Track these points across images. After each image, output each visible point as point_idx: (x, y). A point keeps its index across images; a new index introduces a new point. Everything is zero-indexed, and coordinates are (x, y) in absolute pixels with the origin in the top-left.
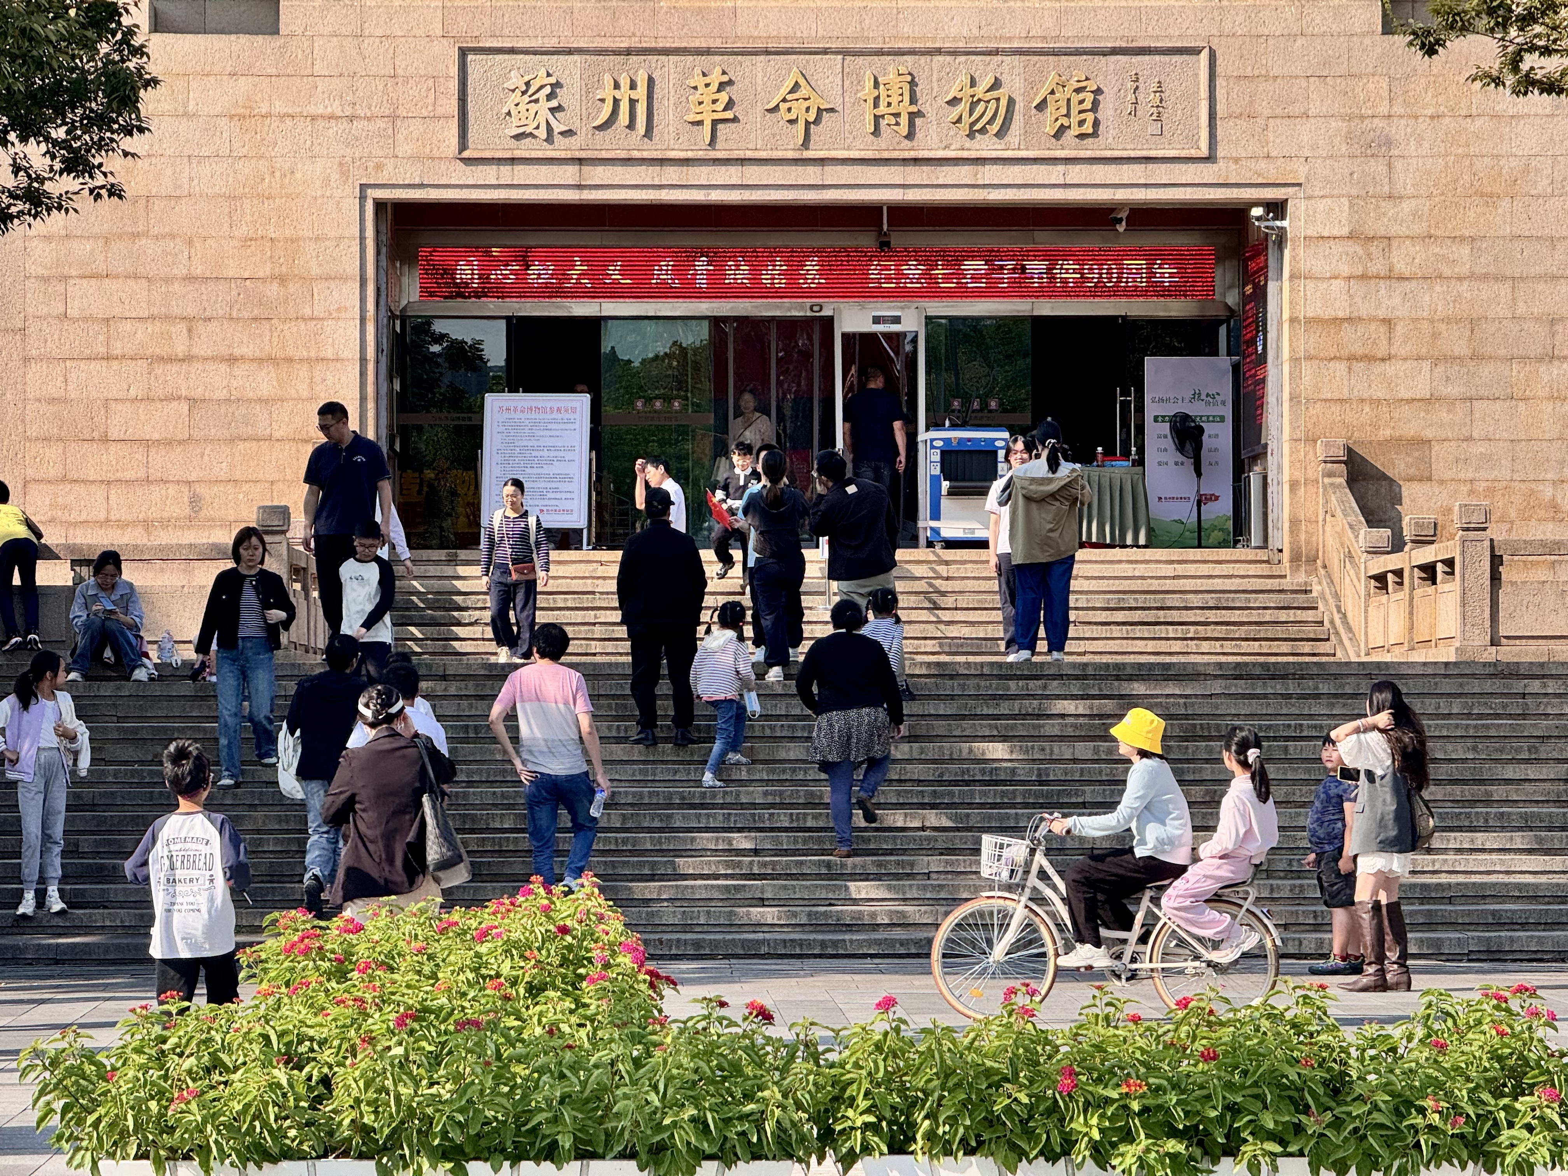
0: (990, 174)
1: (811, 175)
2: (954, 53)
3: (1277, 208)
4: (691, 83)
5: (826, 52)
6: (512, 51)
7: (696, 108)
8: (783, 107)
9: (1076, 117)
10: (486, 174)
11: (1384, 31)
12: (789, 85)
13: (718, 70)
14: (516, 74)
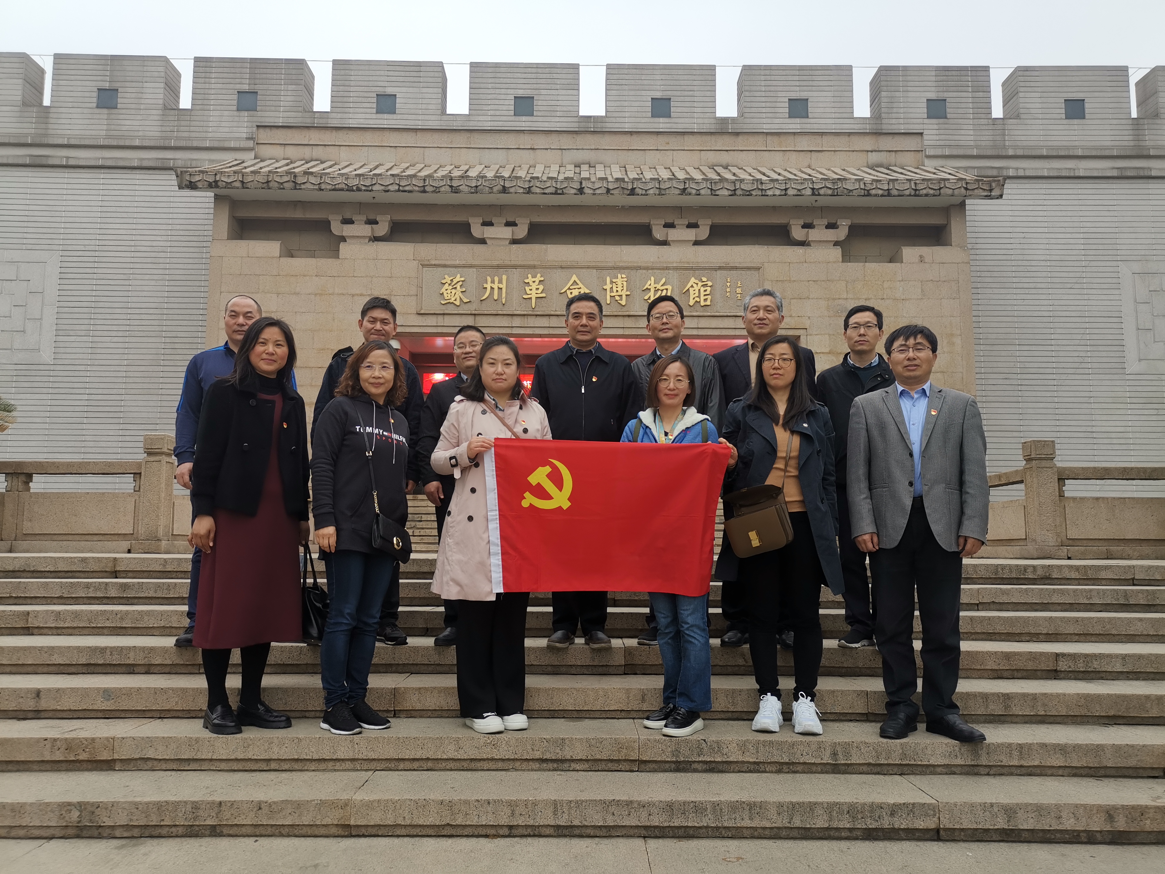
2: (647, 268)
4: (526, 281)
5: (588, 267)
6: (445, 266)
7: (528, 292)
8: (568, 292)
9: (702, 298)
10: (431, 321)
11: (843, 261)
12: (571, 282)
13: (539, 275)
14: (446, 276)
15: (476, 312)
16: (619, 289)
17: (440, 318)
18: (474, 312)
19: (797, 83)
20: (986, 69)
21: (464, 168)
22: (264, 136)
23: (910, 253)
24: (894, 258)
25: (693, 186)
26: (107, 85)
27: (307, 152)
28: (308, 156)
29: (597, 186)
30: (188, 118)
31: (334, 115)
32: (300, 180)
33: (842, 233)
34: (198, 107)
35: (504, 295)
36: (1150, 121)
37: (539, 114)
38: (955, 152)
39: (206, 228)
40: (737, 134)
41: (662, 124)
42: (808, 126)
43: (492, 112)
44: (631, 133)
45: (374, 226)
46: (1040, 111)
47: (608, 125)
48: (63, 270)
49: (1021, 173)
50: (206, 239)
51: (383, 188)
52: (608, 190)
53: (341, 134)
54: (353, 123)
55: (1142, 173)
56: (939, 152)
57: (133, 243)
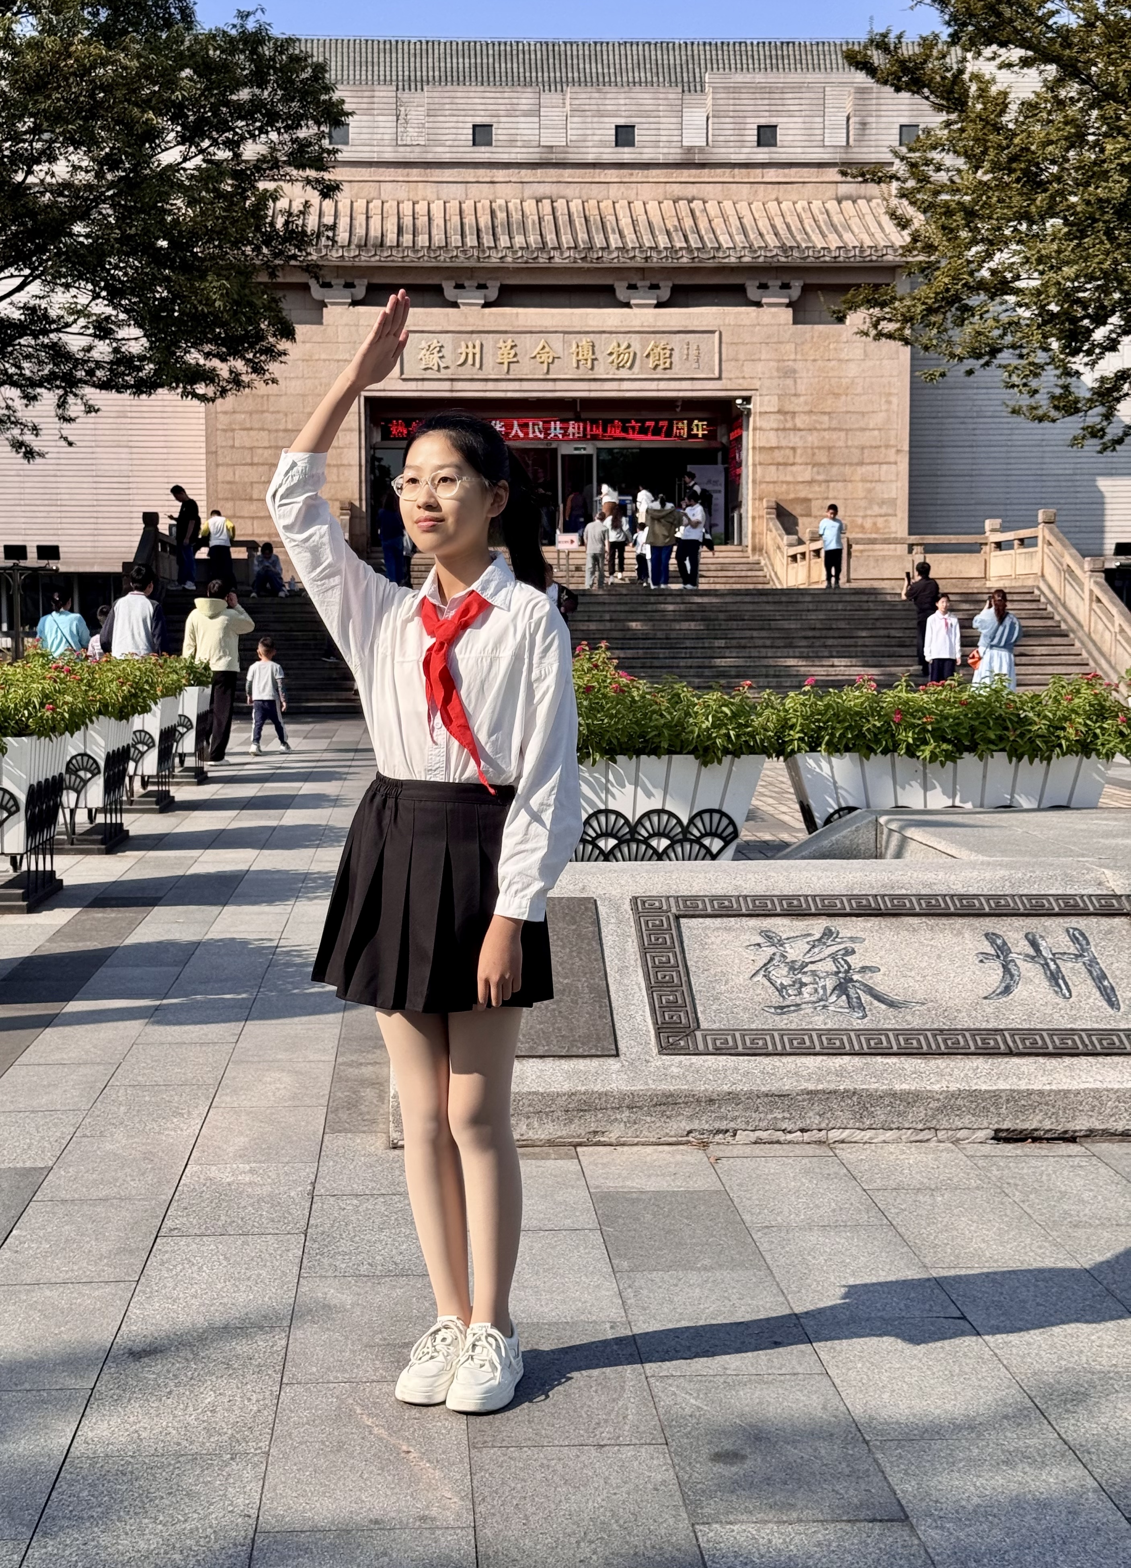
0: (626, 385)
1: (550, 385)
2: (611, 333)
3: (747, 400)
4: (499, 346)
5: (555, 332)
6: (422, 332)
7: (501, 357)
8: (538, 356)
9: (662, 361)
11: (795, 322)
12: (540, 346)
13: (510, 340)
14: (424, 342)
15: (453, 377)
16: (585, 353)
17: (420, 383)
19: (767, 108)
23: (853, 315)
33: (795, 292)
35: (478, 360)
37: (499, 144)
40: (704, 165)
41: (626, 154)
42: (776, 156)
43: (450, 143)
44: (594, 165)
45: (352, 290)
47: (568, 156)
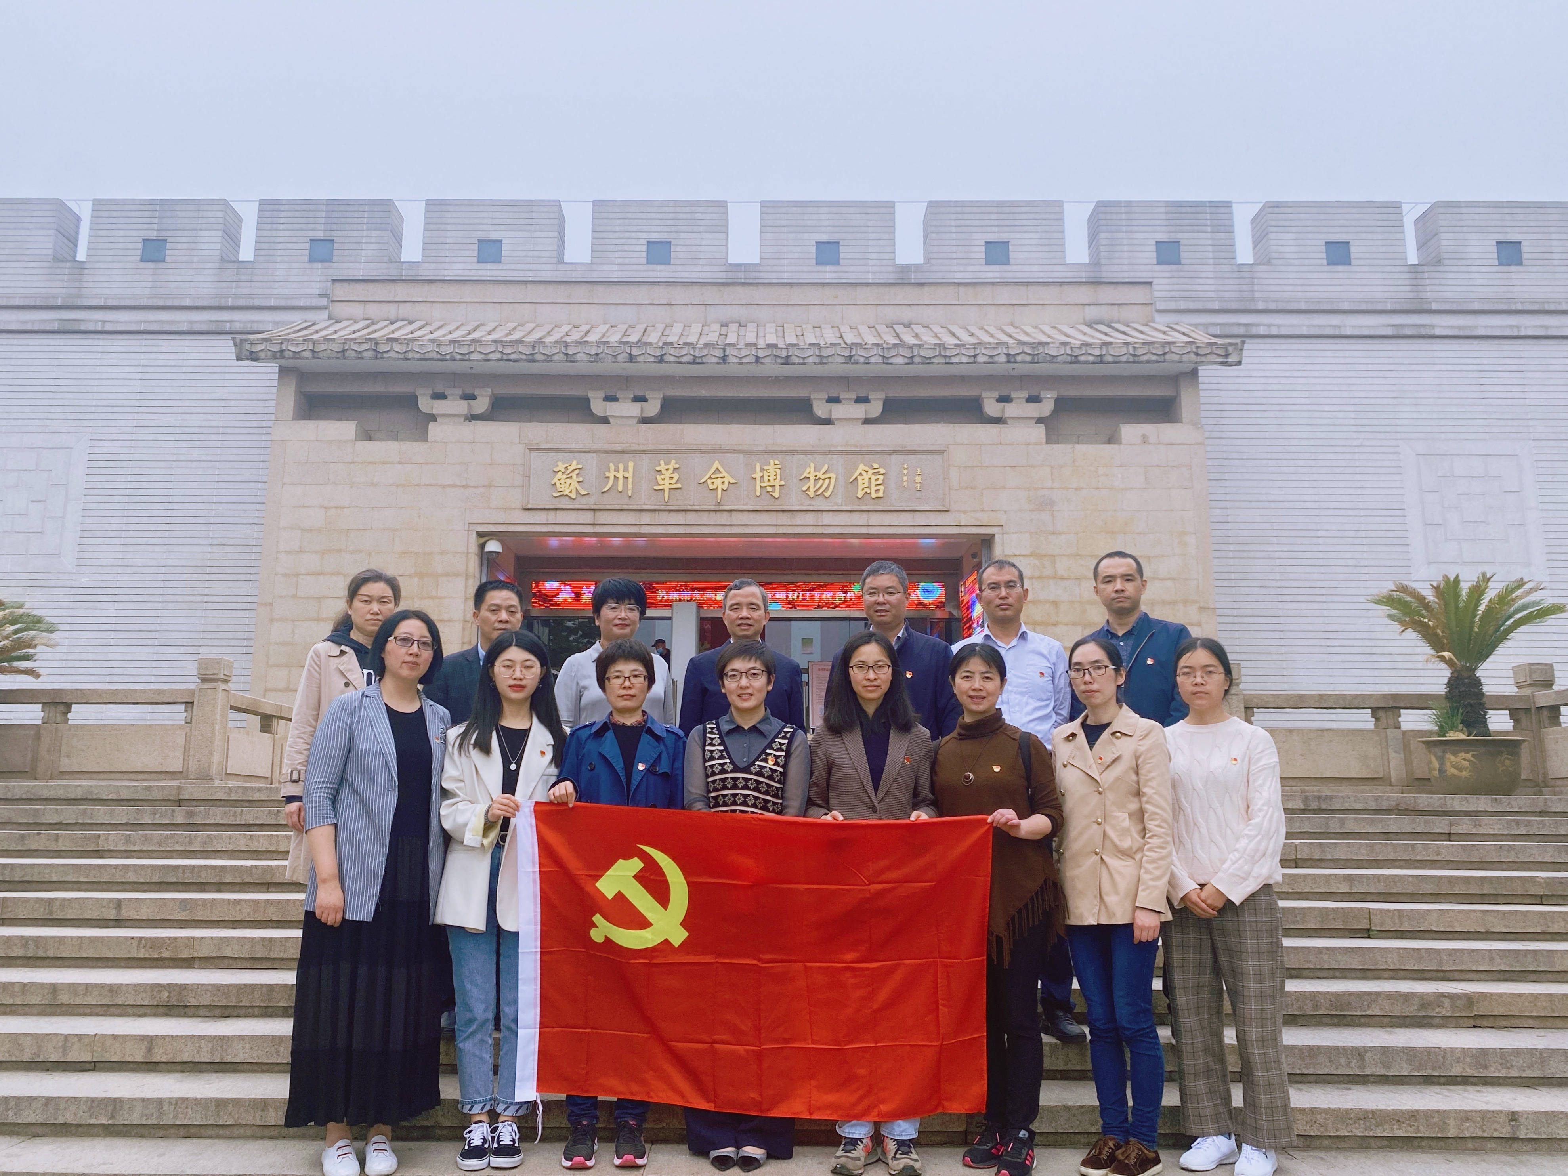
0: (825, 518)
1: (724, 518)
2: (807, 452)
3: (989, 539)
4: (658, 469)
5: (734, 452)
6: (558, 450)
7: (661, 482)
8: (709, 482)
9: (874, 488)
10: (541, 517)
11: (1047, 443)
12: (713, 470)
13: (673, 462)
14: (559, 463)
15: (596, 507)
16: (771, 478)
17: (552, 514)
18: (593, 507)
19: (996, 223)
20: (1228, 205)
21: (585, 328)
22: (340, 291)
23: (1130, 431)
24: (1112, 439)
25: (861, 352)
26: (153, 235)
27: (392, 311)
28: (393, 314)
29: (744, 353)
30: (249, 271)
31: (426, 266)
32: (382, 348)
33: (1046, 408)
34: (261, 259)
35: (630, 486)
36: (1432, 268)
37: (678, 262)
38: (1192, 305)
39: (268, 404)
40: (922, 284)
41: (828, 273)
42: (1010, 275)
43: (619, 260)
44: (791, 284)
45: (471, 402)
46: (1296, 255)
47: (762, 275)
48: (92, 457)
49: (1274, 331)
50: (266, 417)
51: (482, 356)
52: (758, 358)
53: (434, 287)
54: (449, 275)
55: (1423, 332)
56: (1172, 305)
57: (177, 424)
